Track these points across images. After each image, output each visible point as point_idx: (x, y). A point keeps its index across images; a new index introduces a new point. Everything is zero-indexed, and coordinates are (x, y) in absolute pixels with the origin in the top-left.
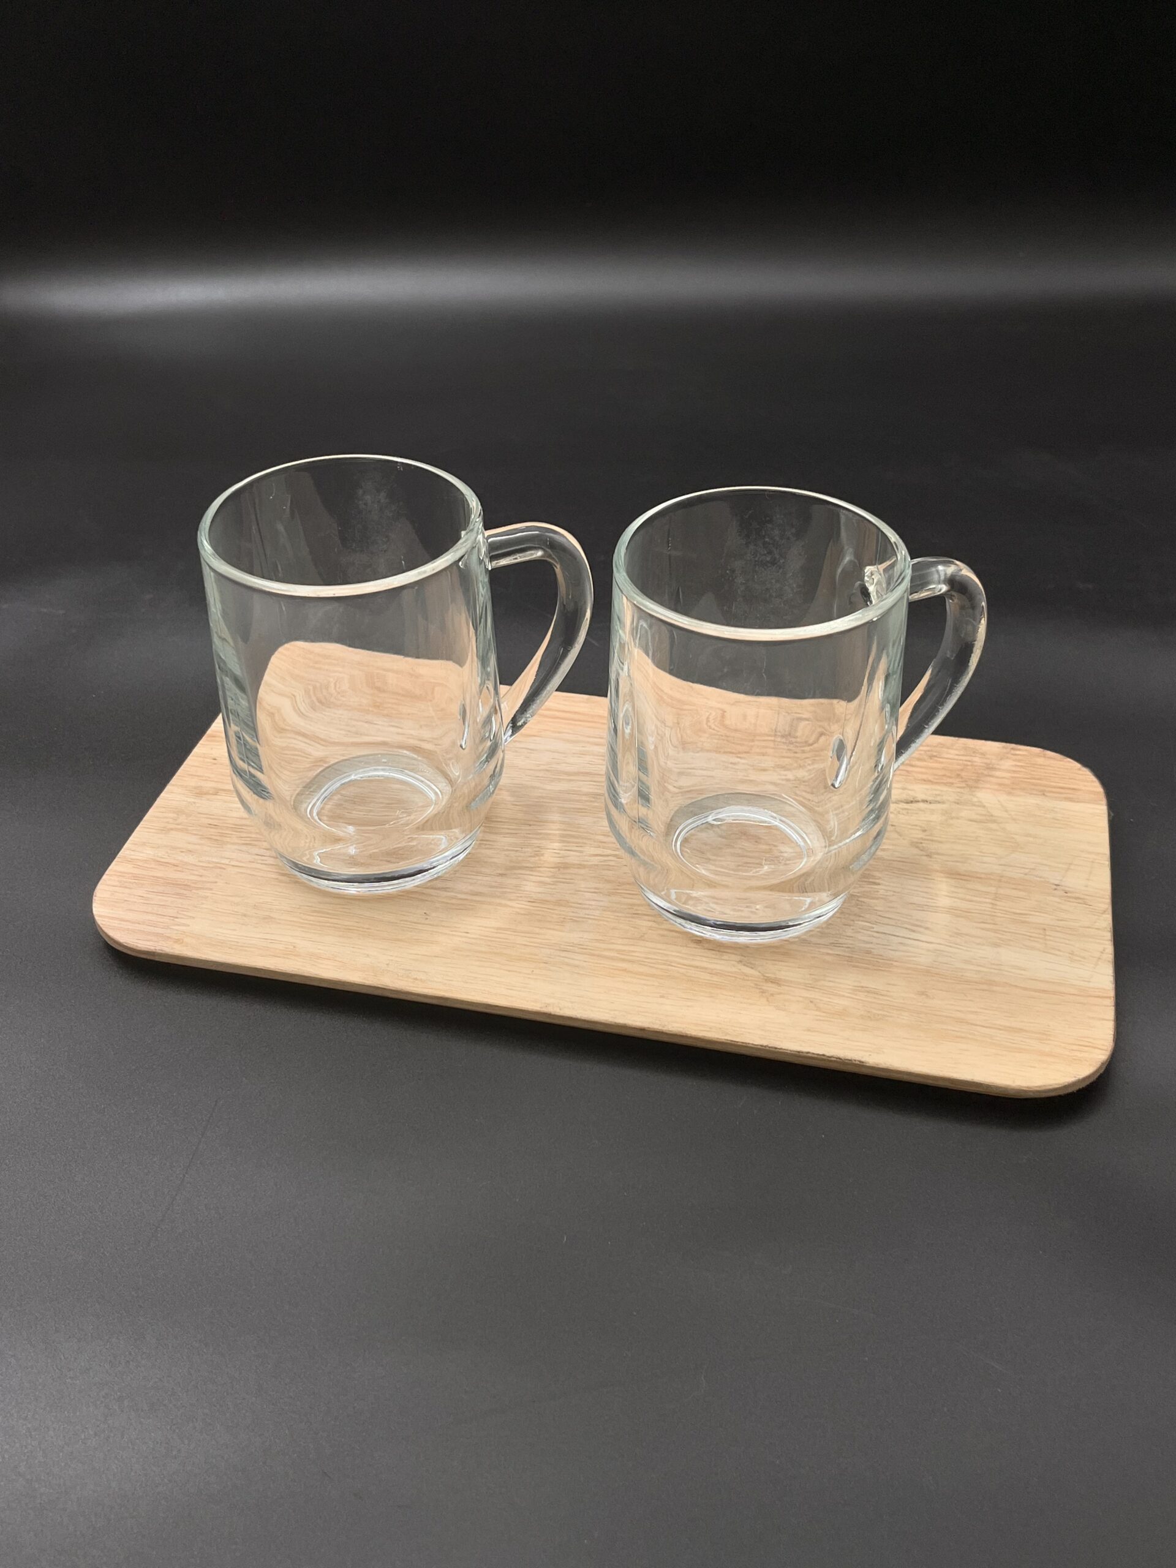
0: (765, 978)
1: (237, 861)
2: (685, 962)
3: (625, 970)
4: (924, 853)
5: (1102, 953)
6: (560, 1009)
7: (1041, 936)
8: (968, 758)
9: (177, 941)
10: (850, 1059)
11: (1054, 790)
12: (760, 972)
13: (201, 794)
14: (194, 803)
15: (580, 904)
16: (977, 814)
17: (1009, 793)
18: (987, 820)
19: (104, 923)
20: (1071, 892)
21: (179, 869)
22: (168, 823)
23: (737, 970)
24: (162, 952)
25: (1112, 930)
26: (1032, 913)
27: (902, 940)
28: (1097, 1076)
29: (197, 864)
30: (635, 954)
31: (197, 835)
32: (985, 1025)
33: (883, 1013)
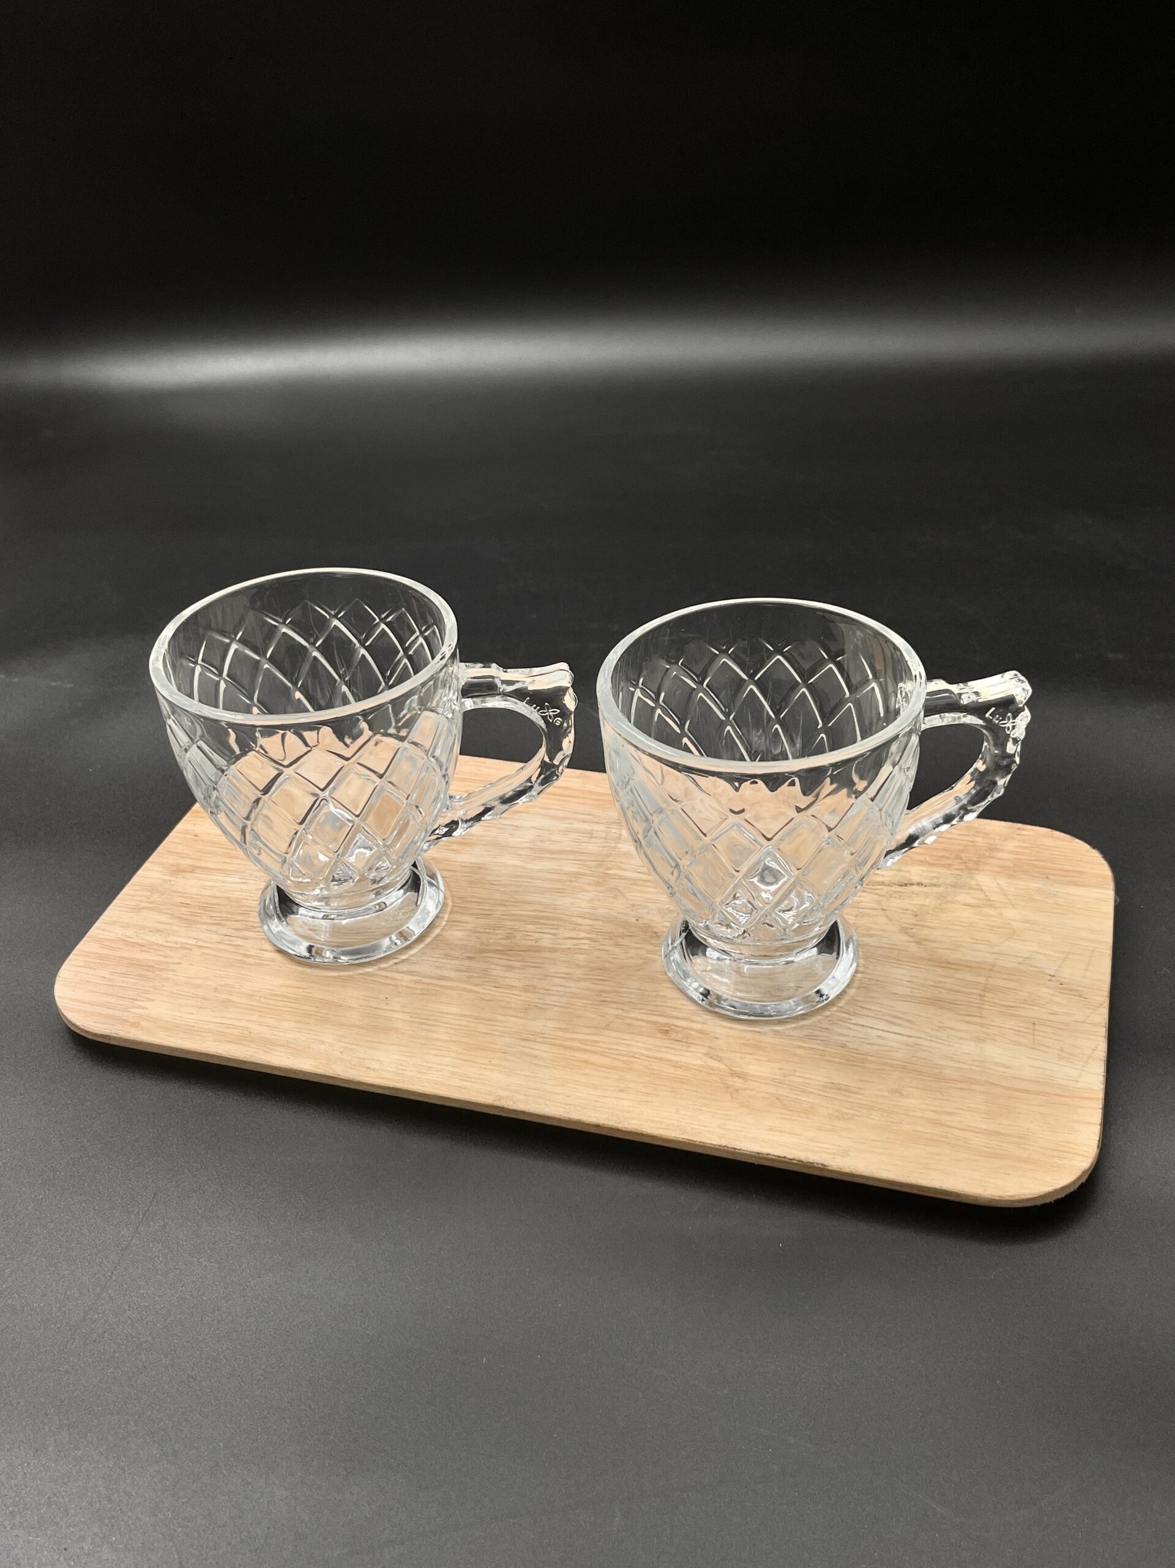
0: (732, 1072)
1: (204, 941)
2: (650, 1054)
3: (586, 1061)
4: (914, 940)
5: (1094, 1050)
6: (512, 1103)
7: (1029, 1031)
8: (970, 838)
9: (135, 1025)
10: (811, 1161)
11: (1059, 873)
12: (726, 1065)
13: (179, 872)
14: (170, 881)
15: (547, 990)
16: (974, 898)
17: (1011, 876)
18: (984, 904)
19: (63, 1005)
20: (1068, 984)
21: (146, 949)
22: (140, 901)
23: (702, 1063)
24: (116, 1035)
25: (1107, 1025)
26: (1022, 1005)
27: (880, 1033)
28: (1077, 1185)
29: (164, 944)
30: (600, 1045)
31: (166, 913)
32: (962, 1127)
33: (852, 1112)
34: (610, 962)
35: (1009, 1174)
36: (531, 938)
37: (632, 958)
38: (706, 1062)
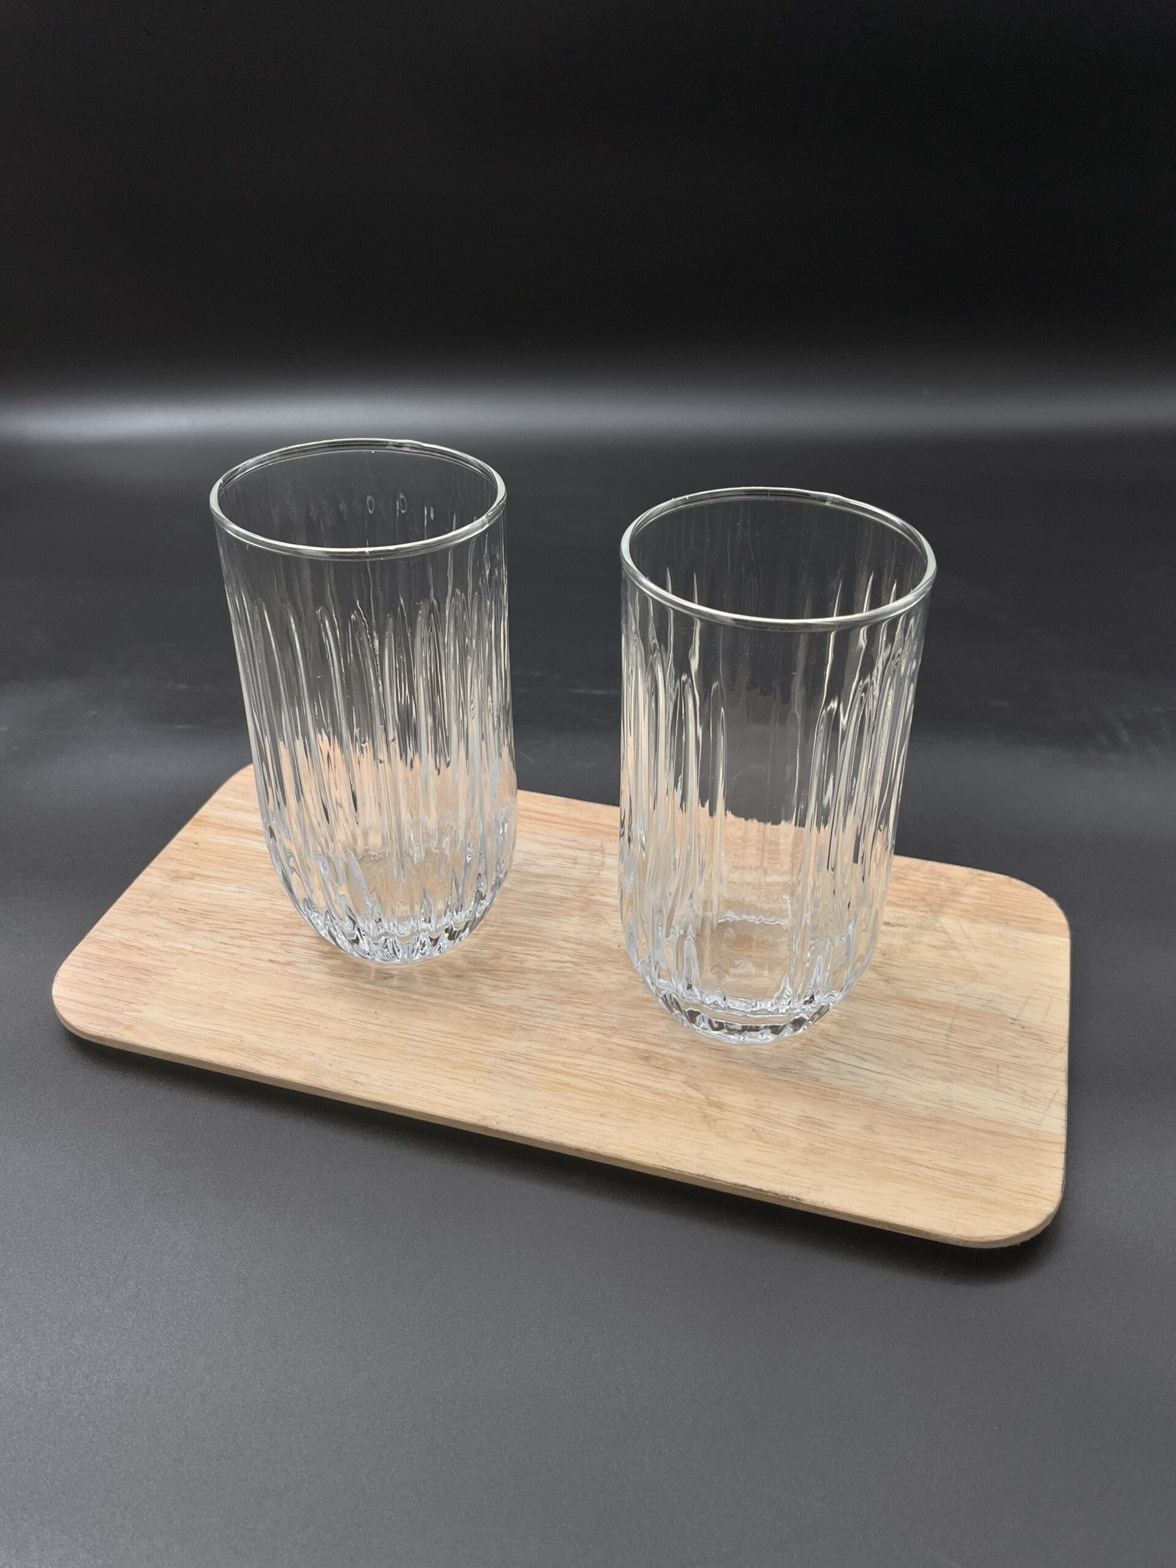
0: (709, 1101)
1: (200, 948)
2: (631, 1079)
3: (568, 1085)
4: (883, 978)
5: (1055, 1094)
6: (497, 1123)
7: (994, 1073)
8: (933, 882)
9: (129, 1028)
10: (786, 1194)
11: (1019, 919)
12: (704, 1094)
13: (178, 878)
14: (169, 886)
15: (532, 1011)
16: (938, 940)
17: (972, 920)
18: (948, 947)
19: (60, 1004)
20: (1029, 1028)
21: (142, 953)
22: (140, 905)
23: (681, 1091)
24: (111, 1038)
25: (1067, 1069)
26: (986, 1047)
27: (852, 1069)
28: (1042, 1229)
29: (161, 949)
30: (581, 1068)
31: (166, 919)
32: (930, 1166)
33: (826, 1146)
34: (592, 987)
35: (977, 1215)
36: (516, 959)
37: (614, 983)
38: (684, 1090)
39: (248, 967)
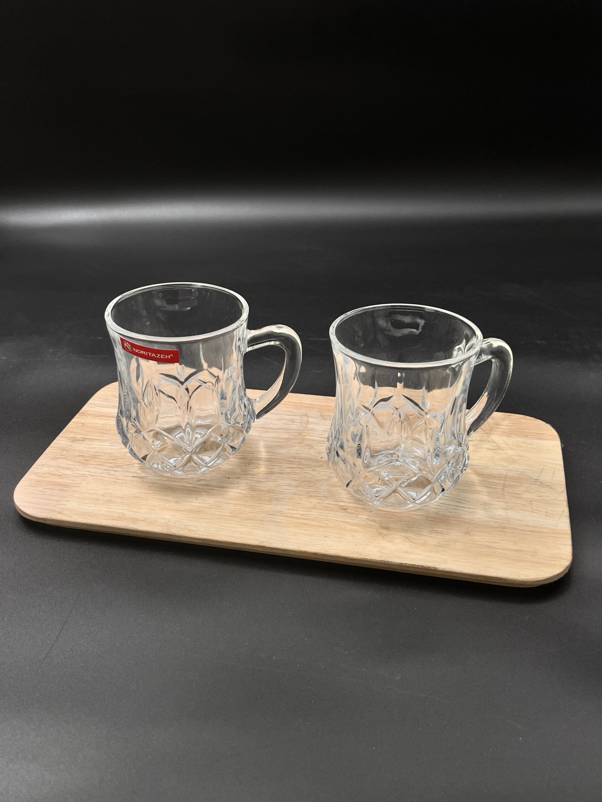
1: (93, 473)
2: (338, 519)
3: (305, 524)
5: (563, 512)
6: (270, 544)
7: (529, 504)
9: (59, 513)
10: (429, 566)
11: (532, 434)
12: (378, 524)
13: (76, 441)
14: (72, 445)
15: (281, 492)
16: (492, 446)
17: (508, 436)
18: (497, 449)
19: (19, 504)
20: (544, 483)
21: (62, 477)
22: (57, 455)
23: (366, 523)
24: (50, 518)
25: (567, 501)
26: (524, 493)
28: (564, 574)
29: (72, 475)
30: (311, 516)
31: (71, 460)
32: (503, 548)
33: (446, 543)
34: (311, 478)
35: (530, 569)
39: (122, 481)
